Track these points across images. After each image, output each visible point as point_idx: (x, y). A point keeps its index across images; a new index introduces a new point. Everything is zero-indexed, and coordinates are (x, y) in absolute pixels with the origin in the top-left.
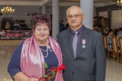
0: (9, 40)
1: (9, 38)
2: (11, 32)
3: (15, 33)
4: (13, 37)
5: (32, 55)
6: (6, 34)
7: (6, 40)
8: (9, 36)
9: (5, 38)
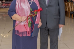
0: (4, 8)
1: (4, 7)
2: (6, 2)
3: (9, 3)
4: (7, 6)
5: (23, 3)
6: (2, 4)
7: (3, 8)
8: (5, 6)
9: (1, 7)
